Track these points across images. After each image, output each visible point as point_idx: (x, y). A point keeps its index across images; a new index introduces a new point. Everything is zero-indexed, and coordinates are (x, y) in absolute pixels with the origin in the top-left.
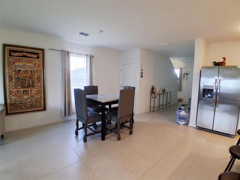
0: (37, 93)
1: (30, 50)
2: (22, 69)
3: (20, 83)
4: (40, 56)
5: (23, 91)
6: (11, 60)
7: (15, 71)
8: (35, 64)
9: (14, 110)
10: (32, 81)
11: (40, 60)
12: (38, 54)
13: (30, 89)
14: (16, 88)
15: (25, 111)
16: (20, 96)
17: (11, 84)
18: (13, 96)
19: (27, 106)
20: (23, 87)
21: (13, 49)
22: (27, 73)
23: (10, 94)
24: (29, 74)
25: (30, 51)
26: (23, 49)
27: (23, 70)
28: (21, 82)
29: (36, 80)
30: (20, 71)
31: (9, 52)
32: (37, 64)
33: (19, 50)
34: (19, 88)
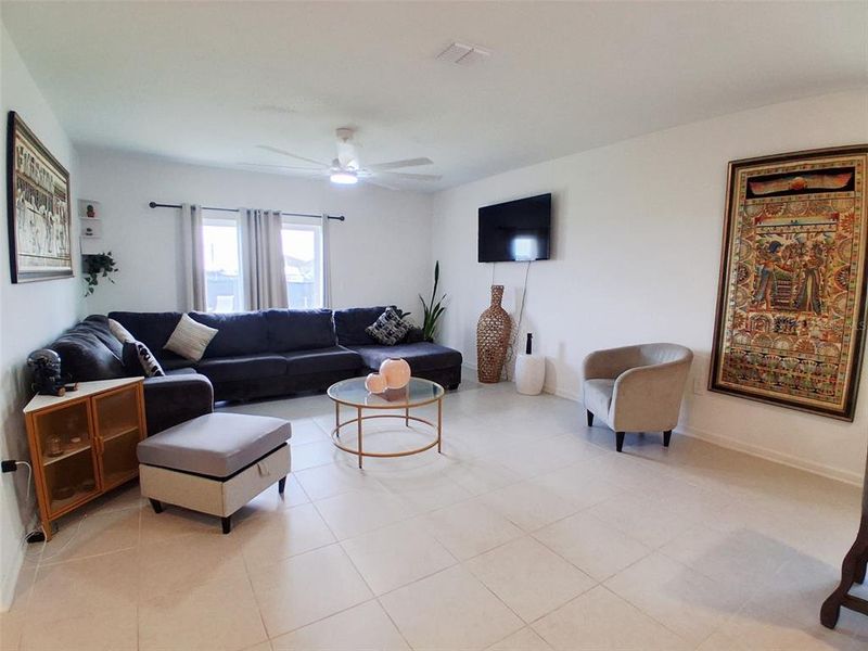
0: (826, 336)
1: (818, 163)
2: (783, 241)
3: (769, 291)
4: (857, 176)
5: (778, 322)
6: (751, 210)
7: (758, 248)
8: (836, 217)
9: (737, 382)
10: (815, 286)
11: (858, 195)
12: (852, 170)
13: (802, 318)
14: (755, 306)
15: (771, 393)
16: (763, 337)
17: (739, 294)
18: (743, 332)
19: (781, 379)
20: (777, 305)
21: (759, 172)
22: (801, 255)
23: (734, 326)
24: (807, 258)
25: (817, 168)
26: (795, 164)
27: (789, 242)
28: (773, 289)
29: (831, 282)
30: (775, 246)
31: (748, 185)
32: (842, 216)
33: (780, 172)
34: (764, 307)
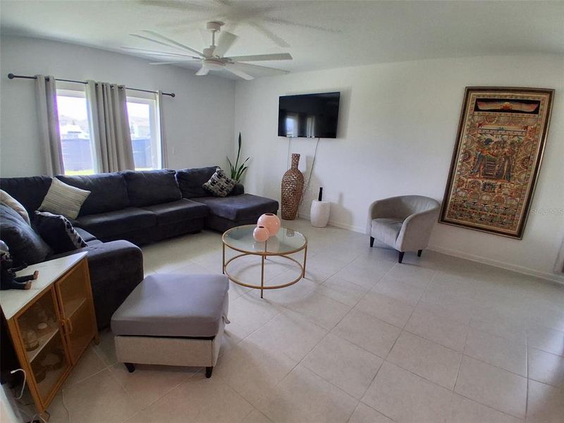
0: (512, 194)
1: (519, 96)
3: (482, 167)
4: (541, 107)
5: (485, 185)
6: (476, 118)
7: (479, 141)
8: (526, 128)
9: (456, 218)
10: (509, 166)
11: (540, 117)
12: (538, 102)
13: (499, 183)
14: (472, 175)
15: (477, 225)
16: (475, 193)
17: (463, 167)
18: (462, 190)
19: (483, 216)
20: (486, 175)
21: (484, 96)
22: (503, 148)
23: (458, 186)
24: (506, 150)
25: (519, 98)
26: (505, 94)
27: (497, 140)
28: (485, 166)
29: (519, 164)
30: (488, 141)
31: (476, 104)
32: (529, 128)
33: (496, 98)
34: (478, 176)
